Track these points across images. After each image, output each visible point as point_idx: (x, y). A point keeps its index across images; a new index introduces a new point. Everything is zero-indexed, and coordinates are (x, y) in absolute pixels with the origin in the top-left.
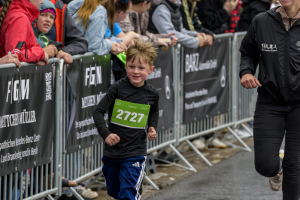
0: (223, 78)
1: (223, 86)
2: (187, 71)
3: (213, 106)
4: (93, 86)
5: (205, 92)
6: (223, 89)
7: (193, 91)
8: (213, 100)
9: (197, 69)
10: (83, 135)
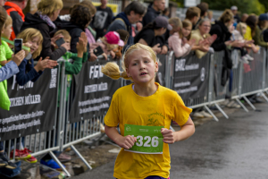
0: (203, 75)
1: (203, 80)
2: (177, 70)
3: (194, 92)
4: (96, 79)
5: (188, 83)
6: (202, 82)
7: (180, 82)
8: (194, 88)
9: (183, 69)
10: (85, 111)
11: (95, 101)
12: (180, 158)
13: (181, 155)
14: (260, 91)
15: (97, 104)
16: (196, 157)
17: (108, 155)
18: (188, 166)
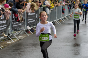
0: (37, 16)
2: (28, 15)
3: (34, 22)
4: (2, 19)
5: (32, 19)
7: (29, 19)
9: (30, 15)
11: (2, 26)
12: (31, 44)
13: (31, 43)
14: (56, 20)
15: (3, 27)
16: (36, 43)
17: (7, 44)
18: (34, 46)
